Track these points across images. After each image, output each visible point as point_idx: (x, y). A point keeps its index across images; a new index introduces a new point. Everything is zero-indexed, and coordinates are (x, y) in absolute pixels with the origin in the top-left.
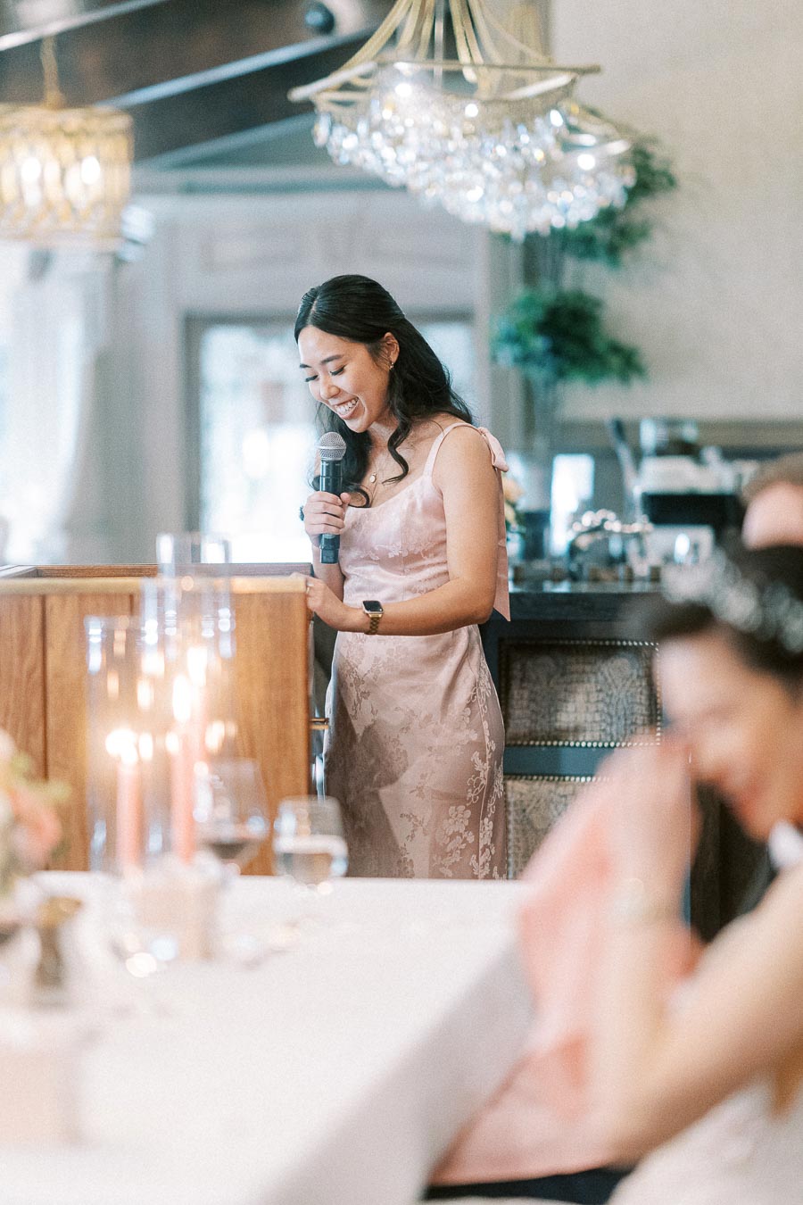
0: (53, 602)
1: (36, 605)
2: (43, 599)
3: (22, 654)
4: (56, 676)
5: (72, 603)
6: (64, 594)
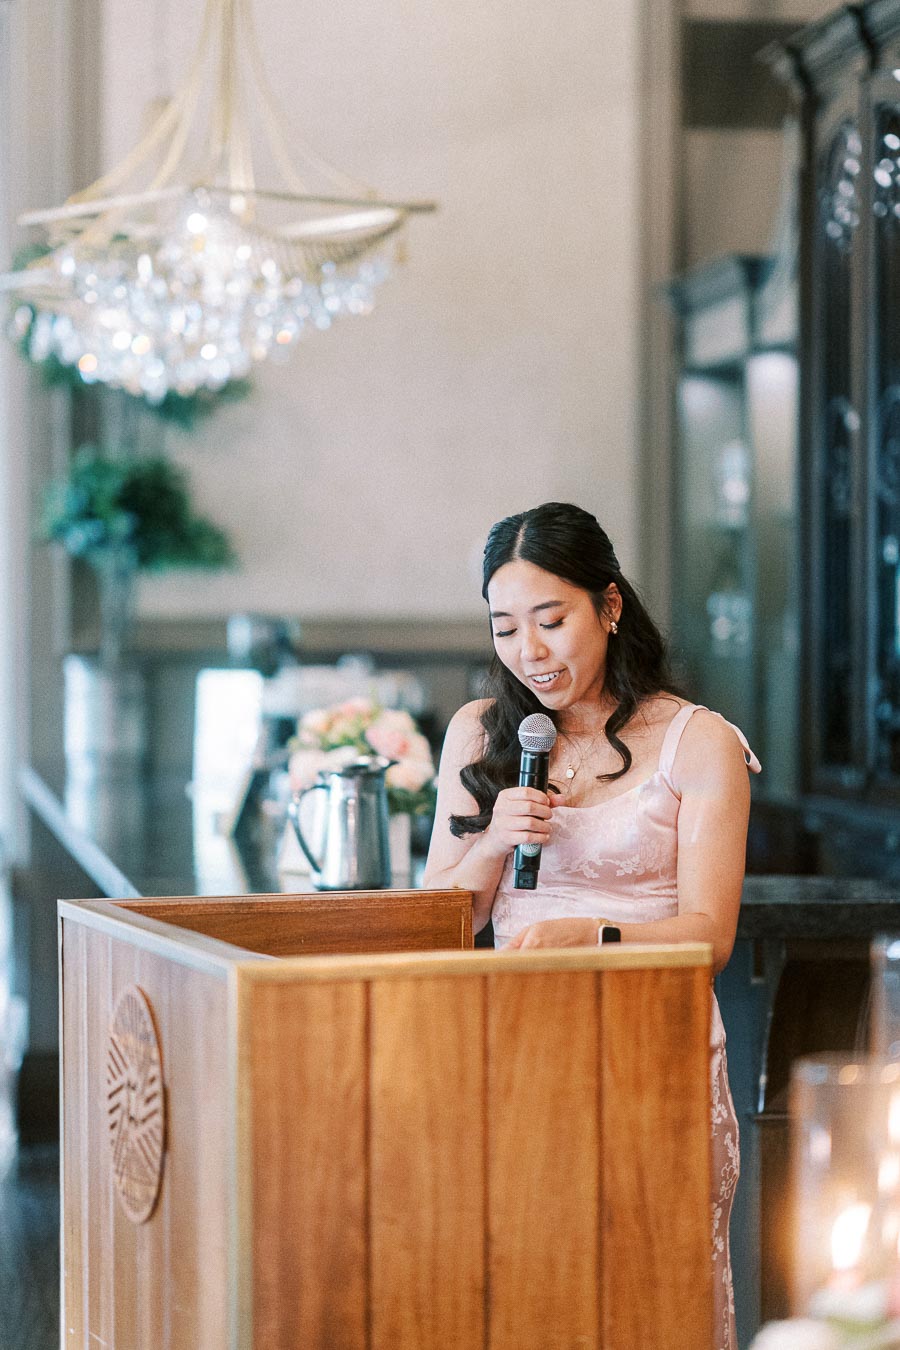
0: (378, 990)
1: (357, 991)
2: (367, 984)
3: (338, 1065)
4: (385, 1093)
5: (406, 990)
6: (396, 976)
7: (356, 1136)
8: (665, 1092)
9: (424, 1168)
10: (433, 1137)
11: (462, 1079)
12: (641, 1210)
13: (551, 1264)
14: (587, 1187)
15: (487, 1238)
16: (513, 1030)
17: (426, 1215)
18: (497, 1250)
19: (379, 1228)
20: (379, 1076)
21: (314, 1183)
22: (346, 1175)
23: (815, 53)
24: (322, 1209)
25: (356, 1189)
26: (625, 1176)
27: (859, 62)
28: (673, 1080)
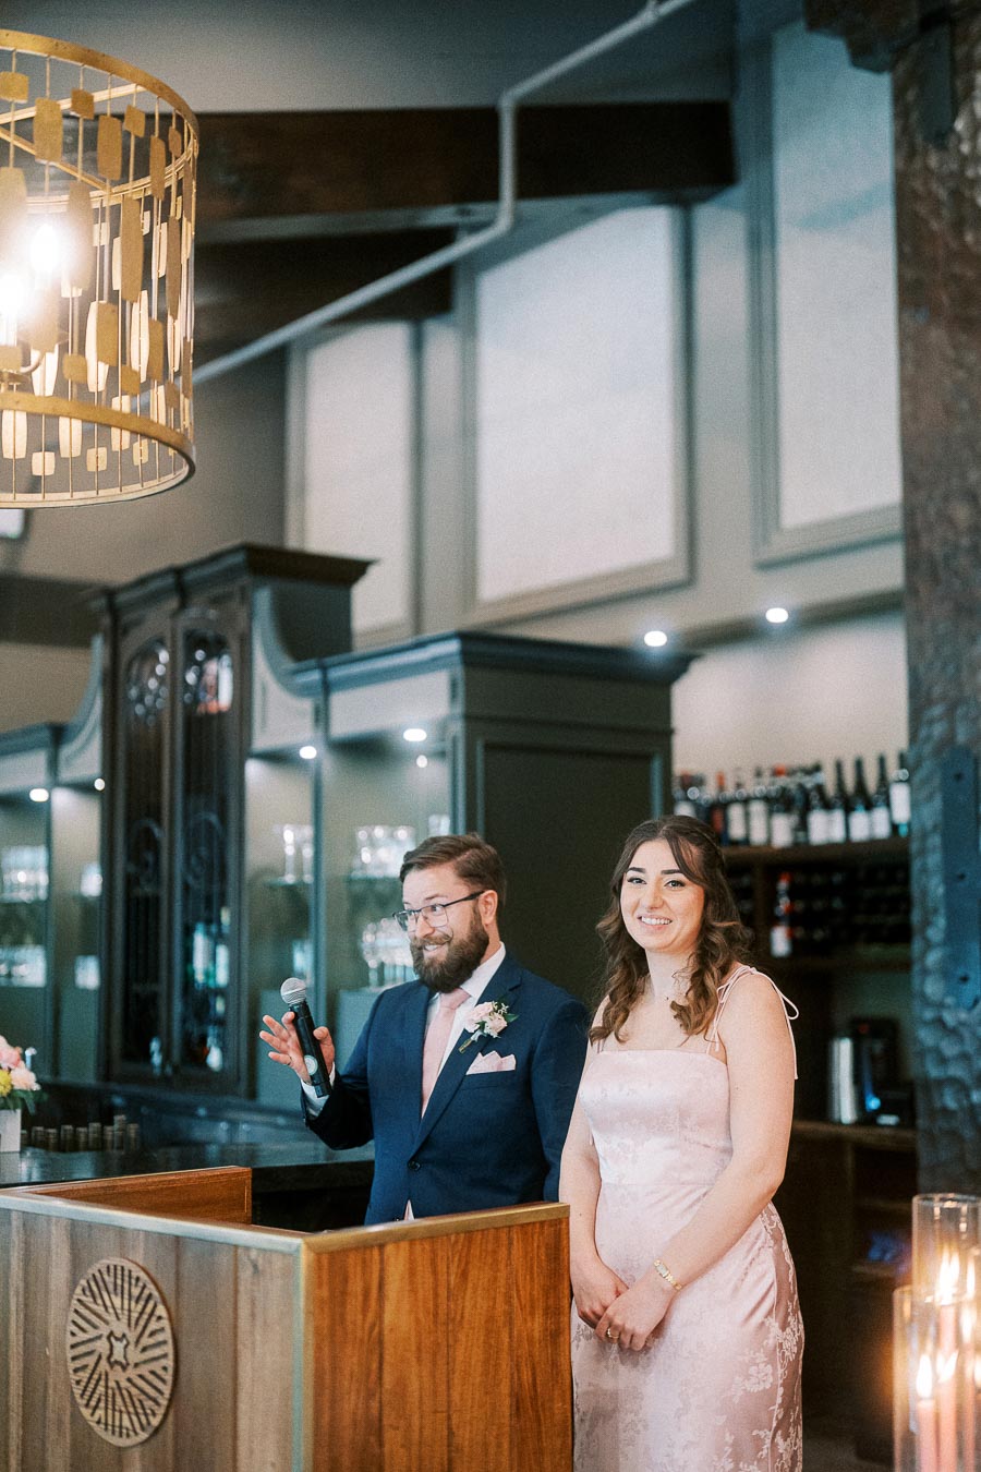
0: (388, 1248)
1: (376, 1251)
2: (382, 1247)
3: (365, 1316)
5: (404, 1247)
6: (398, 1240)
7: (375, 1366)
8: (546, 1313)
9: (414, 1386)
10: (419, 1360)
11: (436, 1315)
12: (534, 1398)
13: (485, 1445)
14: (505, 1389)
15: (451, 1433)
16: (464, 1275)
17: (416, 1421)
18: (457, 1440)
19: (388, 1434)
20: (388, 1318)
21: (350, 1404)
22: (370, 1395)
23: (122, 598)
24: (355, 1423)
25: (375, 1404)
26: (526, 1376)
27: (173, 603)
28: (551, 1302)
